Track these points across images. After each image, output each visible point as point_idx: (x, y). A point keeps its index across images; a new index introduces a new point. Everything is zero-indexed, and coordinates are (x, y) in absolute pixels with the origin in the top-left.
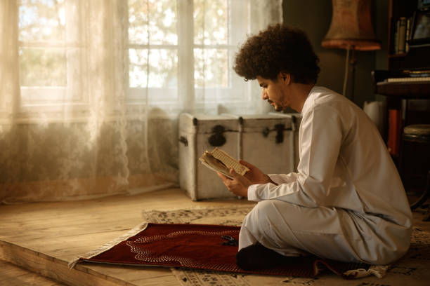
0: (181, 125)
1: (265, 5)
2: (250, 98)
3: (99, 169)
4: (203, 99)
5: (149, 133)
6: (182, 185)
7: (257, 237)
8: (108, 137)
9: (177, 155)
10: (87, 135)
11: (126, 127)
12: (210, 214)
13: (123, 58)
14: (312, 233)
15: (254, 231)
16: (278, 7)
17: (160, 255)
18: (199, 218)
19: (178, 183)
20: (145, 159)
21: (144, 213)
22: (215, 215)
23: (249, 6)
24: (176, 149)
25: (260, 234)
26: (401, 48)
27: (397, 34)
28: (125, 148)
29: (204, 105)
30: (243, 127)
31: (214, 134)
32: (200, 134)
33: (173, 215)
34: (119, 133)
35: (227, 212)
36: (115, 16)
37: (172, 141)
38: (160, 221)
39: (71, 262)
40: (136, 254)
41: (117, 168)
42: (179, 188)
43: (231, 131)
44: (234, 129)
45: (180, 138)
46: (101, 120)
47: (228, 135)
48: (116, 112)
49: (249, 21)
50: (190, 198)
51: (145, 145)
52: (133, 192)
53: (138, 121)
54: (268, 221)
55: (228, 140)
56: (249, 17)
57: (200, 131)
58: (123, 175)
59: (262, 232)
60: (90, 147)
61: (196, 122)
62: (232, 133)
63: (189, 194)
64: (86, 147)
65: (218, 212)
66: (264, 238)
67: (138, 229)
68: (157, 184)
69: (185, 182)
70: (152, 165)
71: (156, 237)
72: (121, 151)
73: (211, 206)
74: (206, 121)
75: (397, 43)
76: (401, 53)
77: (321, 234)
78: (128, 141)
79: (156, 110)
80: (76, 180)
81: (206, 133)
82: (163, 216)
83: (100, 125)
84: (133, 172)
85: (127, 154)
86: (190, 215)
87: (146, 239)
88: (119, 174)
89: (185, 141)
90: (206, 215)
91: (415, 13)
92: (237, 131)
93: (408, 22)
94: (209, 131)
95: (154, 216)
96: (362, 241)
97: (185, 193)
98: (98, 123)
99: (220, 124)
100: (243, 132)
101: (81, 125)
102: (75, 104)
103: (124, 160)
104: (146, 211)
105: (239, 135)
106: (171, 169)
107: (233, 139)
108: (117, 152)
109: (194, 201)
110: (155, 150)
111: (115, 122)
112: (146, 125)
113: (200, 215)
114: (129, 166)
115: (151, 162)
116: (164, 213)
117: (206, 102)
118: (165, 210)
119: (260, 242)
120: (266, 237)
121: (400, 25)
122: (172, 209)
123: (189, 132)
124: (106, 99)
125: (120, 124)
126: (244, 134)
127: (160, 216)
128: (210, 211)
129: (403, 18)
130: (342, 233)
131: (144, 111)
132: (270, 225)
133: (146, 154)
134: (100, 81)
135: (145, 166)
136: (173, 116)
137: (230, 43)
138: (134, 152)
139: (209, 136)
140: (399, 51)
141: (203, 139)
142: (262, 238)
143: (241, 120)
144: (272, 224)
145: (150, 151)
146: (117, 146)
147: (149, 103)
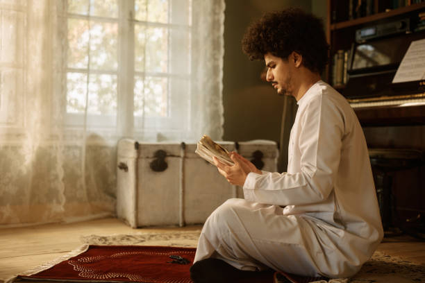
0: (120, 152)
1: (206, 34)
2: (189, 129)
3: (33, 195)
4: (143, 127)
5: (86, 160)
6: (119, 214)
7: (214, 245)
8: (44, 162)
9: (115, 183)
10: (22, 158)
11: (64, 152)
12: (153, 238)
13: (62, 80)
14: (272, 242)
15: (212, 238)
16: (219, 37)
17: (106, 273)
18: (142, 241)
19: (115, 212)
20: (81, 186)
21: (82, 237)
22: (158, 240)
23: (190, 35)
24: (114, 177)
25: (217, 241)
26: (339, 80)
27: (335, 67)
28: (61, 174)
29: (143, 133)
30: (185, 153)
31: (156, 159)
32: (142, 158)
33: (114, 239)
34: (55, 158)
35: (170, 237)
36: (55, 37)
37: (109, 168)
38: (100, 244)
39: (8, 280)
40: (79, 272)
41: (52, 195)
42: (117, 217)
43: (173, 156)
44: (177, 154)
45: (119, 164)
46: (37, 145)
47: (170, 160)
48: (53, 137)
49: (190, 50)
50: (130, 226)
51: (81, 171)
52: (68, 220)
53: (76, 147)
54: (228, 227)
55: (170, 166)
56: (190, 46)
57: (142, 155)
58: (59, 202)
59: (220, 239)
60: (25, 171)
61: (137, 146)
62: (175, 158)
63: (128, 222)
64: (20, 171)
65: (161, 236)
66: (222, 247)
67: (79, 250)
68: (93, 213)
69: (123, 211)
70: (89, 193)
71: (99, 258)
72: (56, 177)
73: (153, 232)
74: (148, 145)
75: (335, 76)
76: (339, 85)
77: (282, 243)
78: (65, 167)
79: (94, 137)
80: (8, 206)
81: (148, 157)
82: (104, 240)
83: (35, 149)
84: (69, 200)
85: (63, 180)
86: (131, 239)
87: (88, 259)
88: (54, 201)
89: (124, 167)
90: (149, 239)
91: (353, 45)
92: (179, 156)
93: (346, 54)
94: (151, 155)
95: (94, 240)
96: (322, 254)
97: (124, 221)
98: (33, 147)
99: (162, 148)
100: (185, 157)
101: (15, 149)
102: (9, 127)
103: (60, 186)
104: (85, 236)
105: (181, 160)
106: (109, 198)
107: (175, 164)
108: (52, 177)
109: (134, 228)
110: (92, 178)
111: (51, 147)
112: (84, 150)
113: (143, 239)
114: (64, 193)
115: (88, 190)
116: (104, 238)
117: (146, 130)
118: (105, 236)
119: (217, 250)
120: (224, 245)
121: (338, 58)
122: (112, 235)
123: (130, 158)
124: (43, 122)
125: (57, 148)
126: (187, 160)
127: (100, 240)
128: (152, 236)
129: (340, 52)
130: (302, 243)
131: (82, 137)
132: (230, 233)
133: (83, 180)
134: (37, 103)
135: (82, 194)
136: (111, 143)
137: (170, 72)
138: (71, 178)
139: (151, 161)
140: (337, 83)
141: (145, 164)
142: (219, 245)
143: (184, 146)
144: (233, 231)
145: (88, 179)
146: (53, 172)
147: (88, 129)
